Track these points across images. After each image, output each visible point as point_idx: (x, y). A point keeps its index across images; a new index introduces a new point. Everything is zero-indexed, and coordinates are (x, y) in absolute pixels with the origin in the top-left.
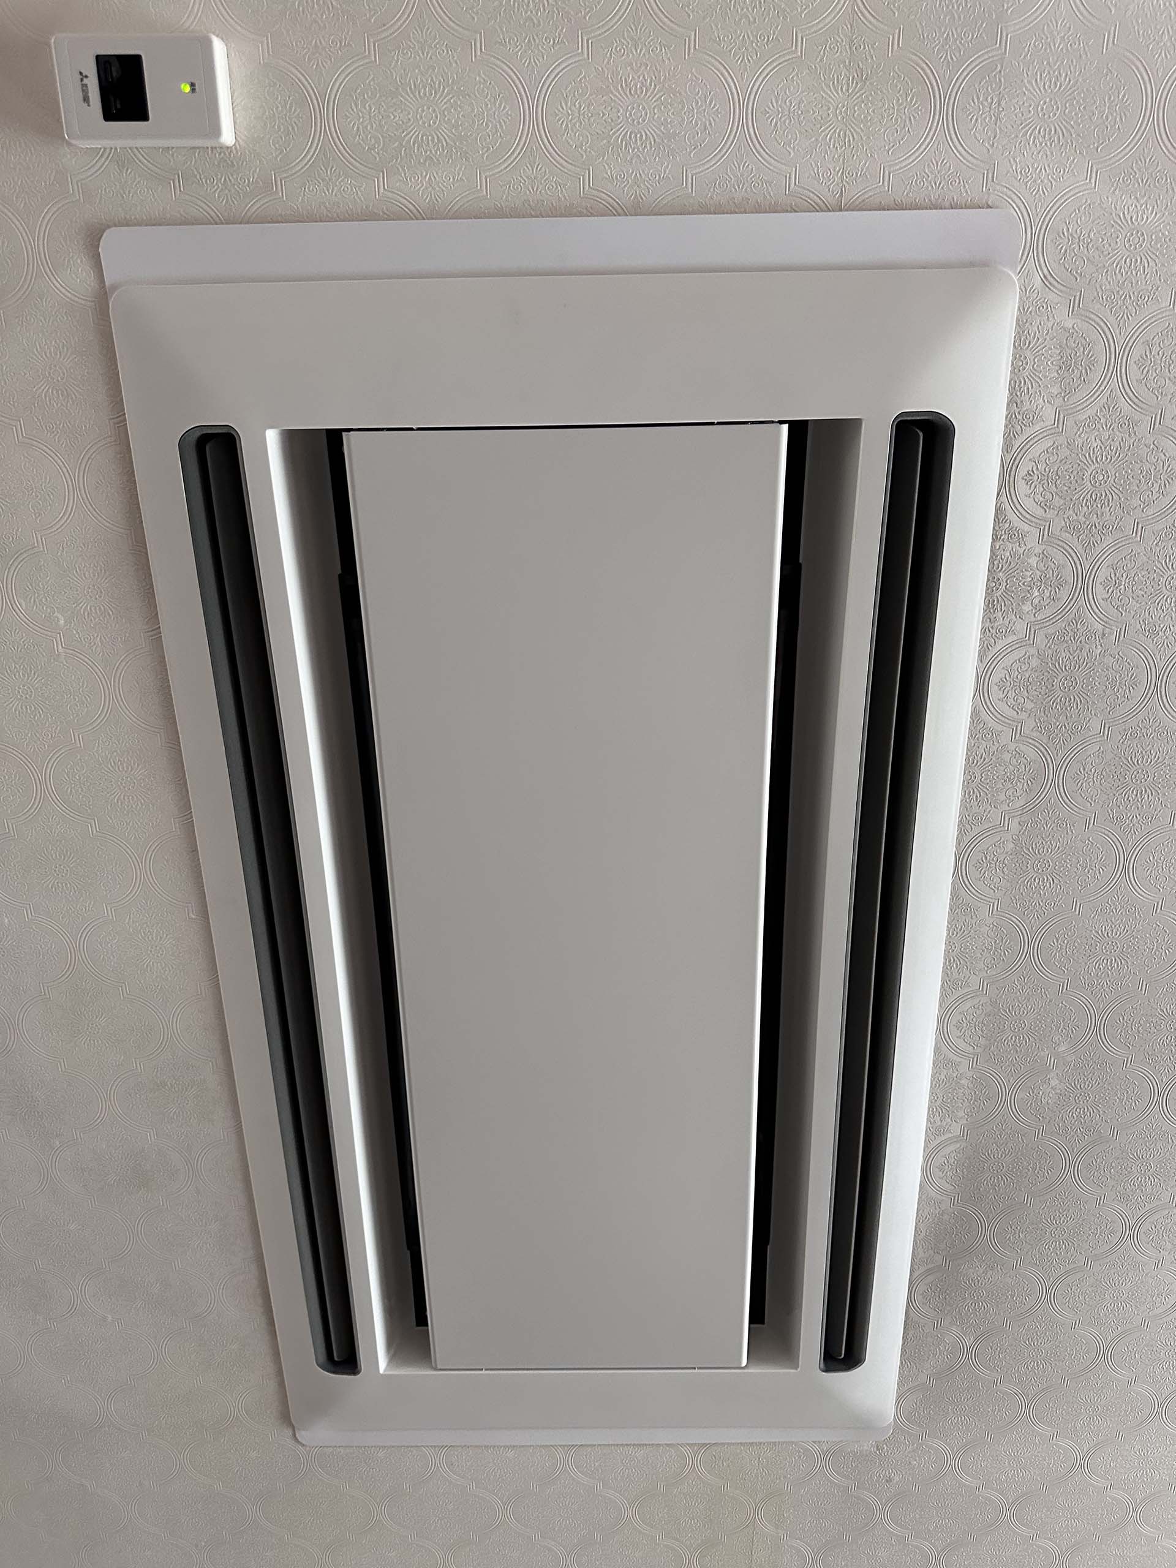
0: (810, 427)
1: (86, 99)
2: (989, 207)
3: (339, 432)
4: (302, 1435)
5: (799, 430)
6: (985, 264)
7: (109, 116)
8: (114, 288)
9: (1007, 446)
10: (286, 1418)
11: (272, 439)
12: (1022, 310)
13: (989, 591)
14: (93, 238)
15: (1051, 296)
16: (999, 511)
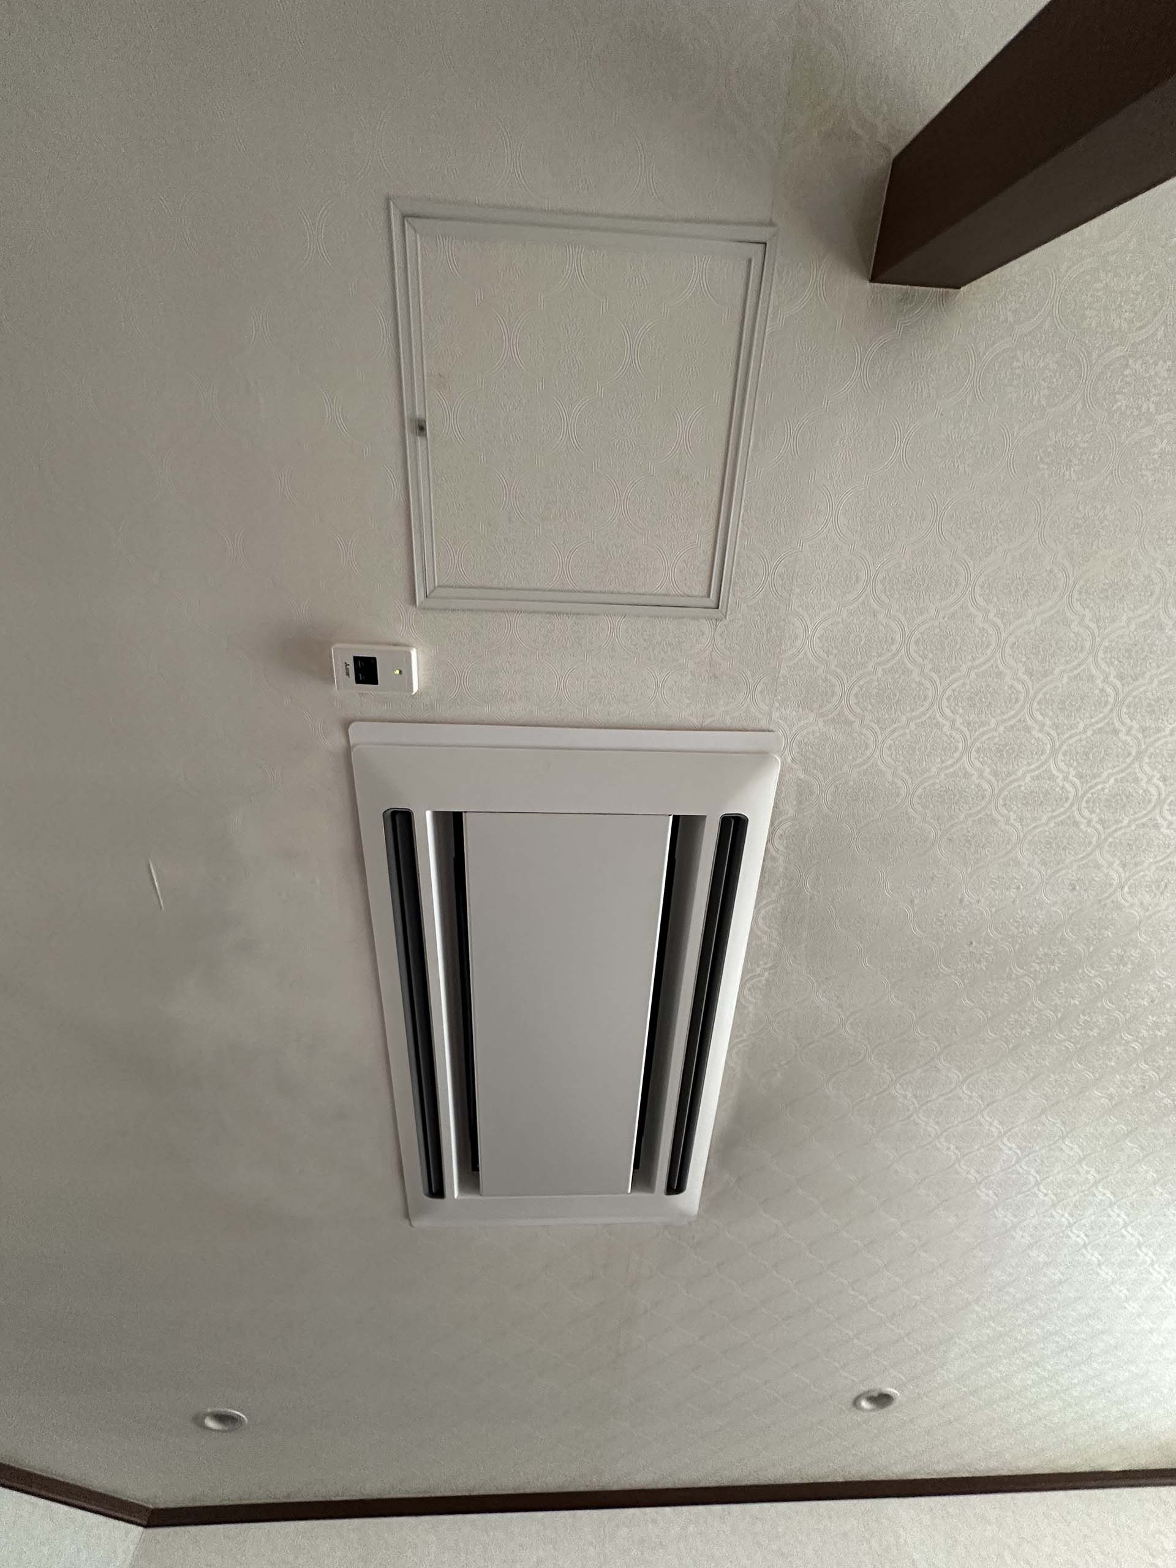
0: (681, 819)
1: (348, 674)
2: (769, 731)
3: (461, 813)
4: (415, 1223)
5: (676, 819)
6: (767, 753)
7: (358, 681)
8: (355, 745)
9: (772, 824)
10: (407, 1216)
11: (429, 815)
12: (782, 771)
13: (761, 882)
14: (346, 725)
15: (795, 766)
16: (767, 850)
